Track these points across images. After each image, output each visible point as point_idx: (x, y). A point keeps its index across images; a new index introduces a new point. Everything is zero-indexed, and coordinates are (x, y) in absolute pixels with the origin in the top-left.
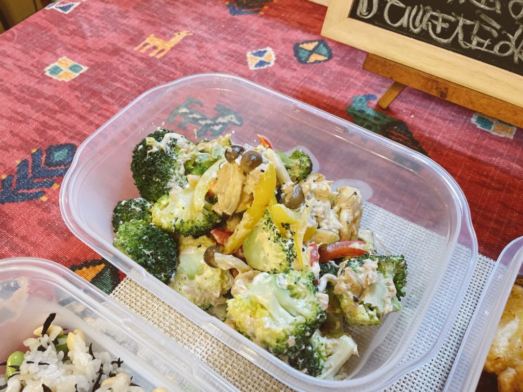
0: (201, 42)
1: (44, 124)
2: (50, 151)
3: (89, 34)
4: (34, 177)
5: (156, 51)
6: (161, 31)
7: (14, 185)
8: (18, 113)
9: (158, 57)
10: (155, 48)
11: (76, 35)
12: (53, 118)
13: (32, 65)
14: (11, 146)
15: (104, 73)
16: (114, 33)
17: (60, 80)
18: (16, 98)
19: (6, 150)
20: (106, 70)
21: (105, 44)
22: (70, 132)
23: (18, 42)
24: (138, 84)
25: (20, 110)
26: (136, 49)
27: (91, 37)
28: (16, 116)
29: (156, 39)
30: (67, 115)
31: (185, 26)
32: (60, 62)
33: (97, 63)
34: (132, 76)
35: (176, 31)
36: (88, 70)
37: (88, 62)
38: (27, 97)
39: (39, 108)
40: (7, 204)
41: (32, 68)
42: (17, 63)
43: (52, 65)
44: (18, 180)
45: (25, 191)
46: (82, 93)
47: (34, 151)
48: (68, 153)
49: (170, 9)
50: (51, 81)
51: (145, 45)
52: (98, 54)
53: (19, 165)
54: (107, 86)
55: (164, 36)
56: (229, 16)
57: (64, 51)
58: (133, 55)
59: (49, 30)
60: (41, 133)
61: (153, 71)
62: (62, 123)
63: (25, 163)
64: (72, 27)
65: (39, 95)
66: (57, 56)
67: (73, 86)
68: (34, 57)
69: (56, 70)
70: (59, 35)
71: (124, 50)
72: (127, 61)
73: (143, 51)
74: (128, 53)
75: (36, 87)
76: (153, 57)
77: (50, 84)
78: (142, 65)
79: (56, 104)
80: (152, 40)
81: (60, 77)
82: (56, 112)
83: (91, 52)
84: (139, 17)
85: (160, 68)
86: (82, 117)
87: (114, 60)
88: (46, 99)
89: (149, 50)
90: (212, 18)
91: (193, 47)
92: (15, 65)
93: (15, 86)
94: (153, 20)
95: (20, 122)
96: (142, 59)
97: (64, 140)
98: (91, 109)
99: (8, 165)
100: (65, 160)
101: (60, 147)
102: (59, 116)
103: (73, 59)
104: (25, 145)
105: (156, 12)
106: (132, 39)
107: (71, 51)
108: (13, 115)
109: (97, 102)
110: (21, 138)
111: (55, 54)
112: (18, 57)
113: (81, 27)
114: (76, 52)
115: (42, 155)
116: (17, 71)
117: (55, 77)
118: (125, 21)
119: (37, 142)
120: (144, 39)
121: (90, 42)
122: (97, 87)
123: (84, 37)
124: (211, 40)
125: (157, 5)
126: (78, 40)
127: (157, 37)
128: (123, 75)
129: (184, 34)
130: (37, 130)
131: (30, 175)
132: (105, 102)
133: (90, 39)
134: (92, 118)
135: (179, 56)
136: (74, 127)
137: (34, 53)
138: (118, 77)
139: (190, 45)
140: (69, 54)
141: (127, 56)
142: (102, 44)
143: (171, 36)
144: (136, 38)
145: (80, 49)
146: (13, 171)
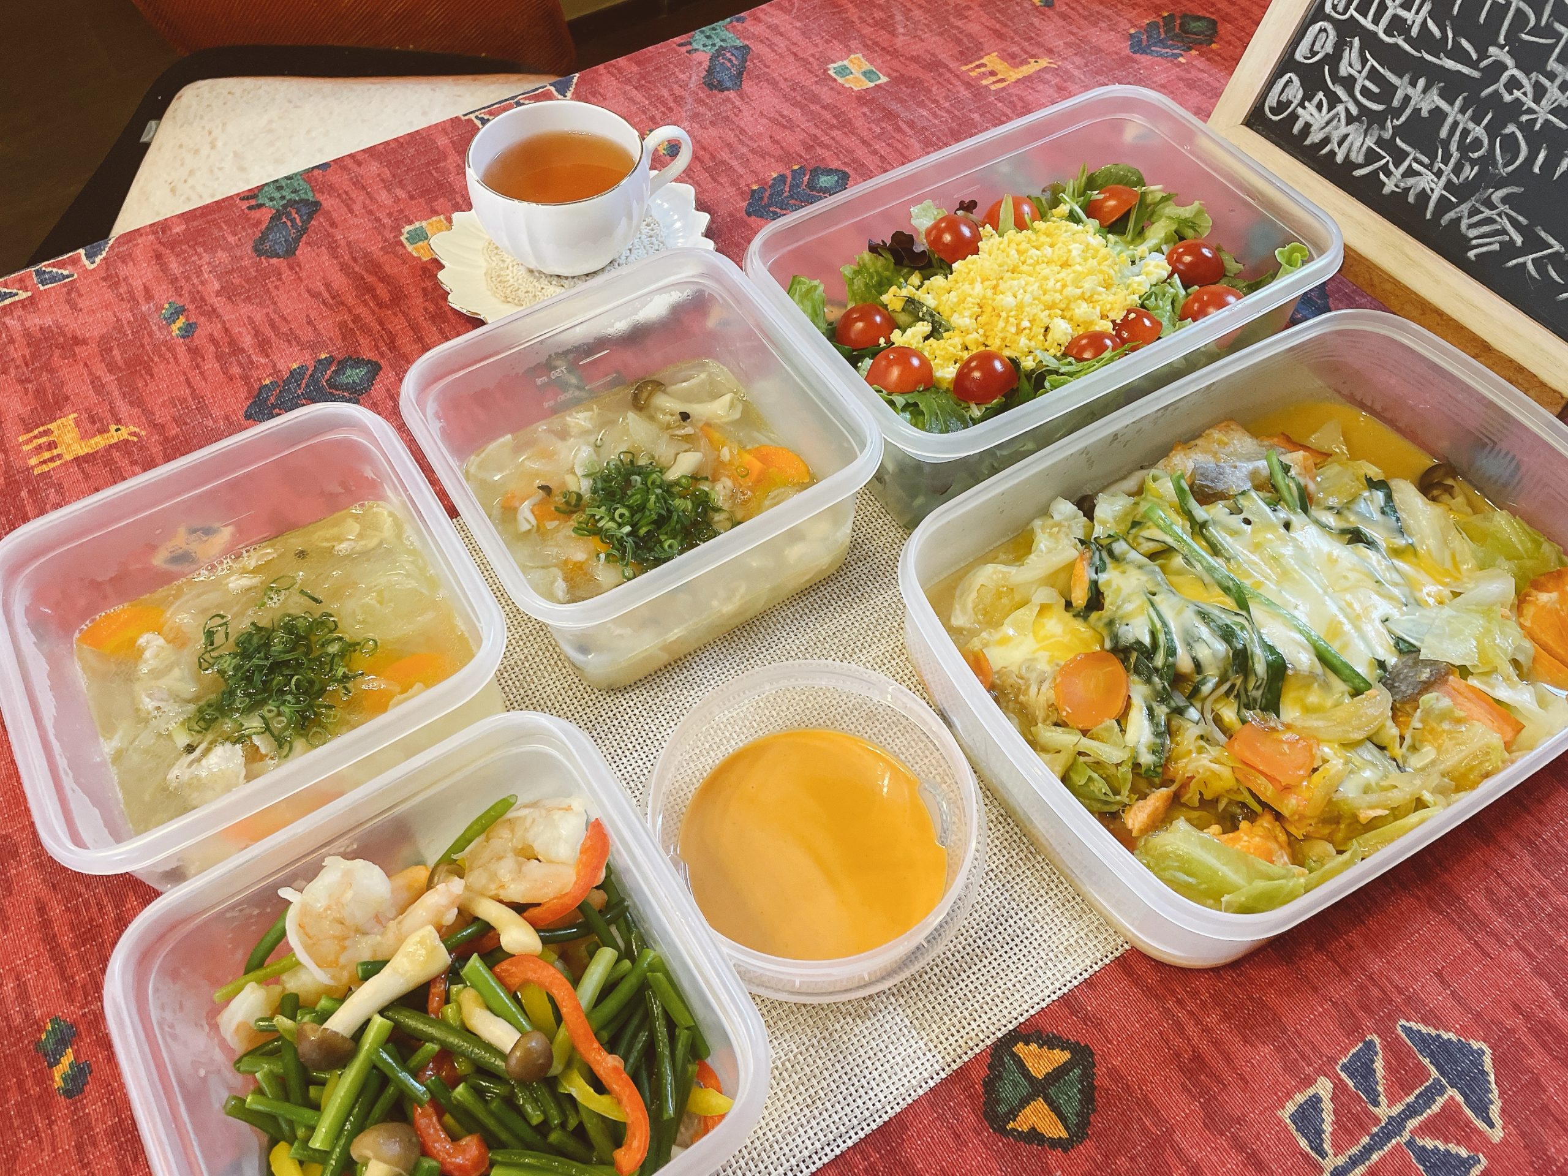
0: (1065, 81)
1: (815, 138)
2: (816, 172)
3: (901, 30)
4: (791, 197)
5: (994, 79)
6: (1010, 50)
7: (766, 199)
8: (783, 116)
9: (993, 88)
10: (993, 73)
11: (882, 28)
12: (827, 134)
13: (813, 55)
14: (769, 154)
15: (909, 91)
16: (938, 38)
17: (847, 85)
18: (784, 96)
19: (764, 158)
20: (913, 87)
21: (921, 52)
22: (845, 156)
23: (797, 18)
24: (952, 119)
25: (785, 113)
26: (964, 68)
27: (904, 35)
28: (780, 119)
29: (998, 60)
30: (845, 133)
31: (1050, 52)
32: (851, 61)
33: (902, 75)
34: (947, 105)
35: (1033, 56)
36: (886, 84)
37: (890, 72)
38: (799, 98)
39: (812, 116)
40: (753, 218)
41: (811, 59)
42: (792, 47)
43: (840, 63)
44: (771, 195)
45: (778, 210)
46: (872, 111)
47: (796, 167)
48: (837, 182)
49: (1036, 21)
50: (834, 85)
51: (978, 66)
52: (907, 62)
53: (774, 179)
54: (908, 109)
55: (1014, 60)
56: (1128, 52)
57: (860, 46)
58: (957, 76)
59: (846, 11)
60: (809, 148)
61: (979, 108)
62: (837, 142)
63: (782, 178)
64: (879, 15)
65: (815, 99)
66: (850, 51)
67: (862, 99)
68: (816, 45)
69: (844, 71)
70: (857, 22)
71: (946, 66)
72: (945, 83)
73: (973, 74)
74: (950, 70)
75: (813, 88)
76: (986, 86)
77: (832, 89)
78: (964, 93)
79: (835, 117)
80: (991, 60)
81: (847, 80)
82: (832, 127)
83: (897, 57)
84: (983, 20)
85: (991, 103)
86: (864, 142)
87: (927, 77)
88: (823, 107)
89: (983, 75)
90: (1097, 50)
91: (1051, 86)
92: (789, 50)
93: (785, 79)
94: (1004, 30)
95: (785, 127)
96: (968, 85)
97: (835, 164)
98: (879, 135)
99: (761, 176)
100: (832, 188)
101: (829, 172)
102: (835, 133)
103: (871, 62)
104: (787, 157)
105: (1011, 20)
106: (962, 53)
107: (871, 48)
108: (777, 116)
109: (889, 128)
110: (782, 147)
111: (846, 46)
112: (795, 40)
113: (892, 17)
114: (876, 52)
115: (805, 175)
116: (791, 59)
117: (840, 80)
118: (959, 23)
119: (801, 157)
120: (982, 58)
121: (900, 42)
122: (895, 106)
123: (893, 33)
124: (1083, 82)
125: (1018, 8)
126: (883, 37)
127: (1002, 58)
128: (935, 101)
129: (1044, 63)
130: (804, 143)
131: (787, 194)
132: (899, 130)
133: (901, 38)
134: (877, 147)
135: (1024, 94)
136: (850, 152)
137: (818, 40)
138: (927, 102)
139: (1048, 82)
140: (866, 52)
141: (948, 75)
142: (916, 49)
143: (1024, 62)
144: (970, 52)
145: (883, 49)
146: (767, 183)
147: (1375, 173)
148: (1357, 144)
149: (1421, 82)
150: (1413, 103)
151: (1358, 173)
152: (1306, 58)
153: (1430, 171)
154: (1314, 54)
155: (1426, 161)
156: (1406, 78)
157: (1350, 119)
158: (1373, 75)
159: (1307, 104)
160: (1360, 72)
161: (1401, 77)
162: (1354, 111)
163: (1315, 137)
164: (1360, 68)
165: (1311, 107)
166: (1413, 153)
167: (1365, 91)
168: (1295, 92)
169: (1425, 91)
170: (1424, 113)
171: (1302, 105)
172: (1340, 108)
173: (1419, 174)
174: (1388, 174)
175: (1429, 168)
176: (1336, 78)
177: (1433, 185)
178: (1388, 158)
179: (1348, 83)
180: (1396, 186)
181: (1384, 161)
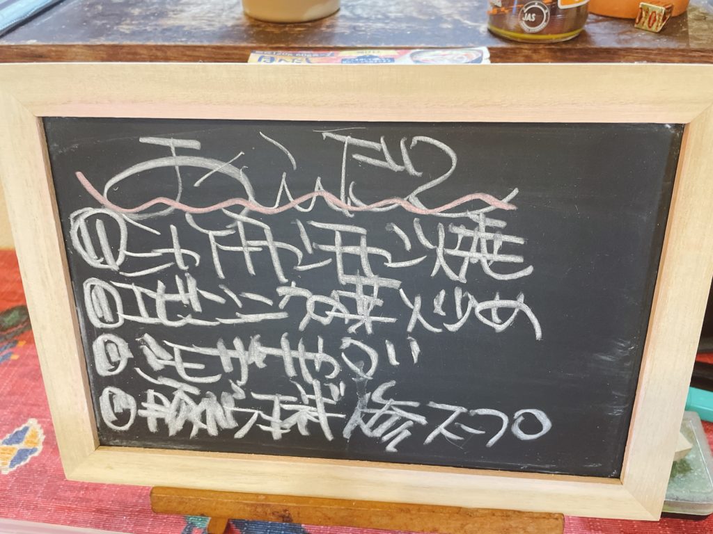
147: (254, 428)
148: (219, 413)
149: (237, 343)
150: (243, 362)
151: (240, 434)
152: (111, 370)
153: (303, 404)
154: (116, 365)
155: (294, 399)
156: (220, 345)
157: (197, 400)
158: (186, 357)
159: (144, 404)
160: (173, 360)
161: (215, 346)
162: (196, 391)
163: (175, 427)
164: (171, 357)
165: (150, 404)
166: (277, 399)
167: (190, 372)
168: (125, 401)
169: (246, 348)
170: (261, 365)
171: (139, 407)
172: (178, 395)
173: (294, 412)
174: (268, 423)
175: (300, 402)
176: (155, 374)
177: (316, 414)
178: (256, 413)
179: (170, 372)
180: (282, 429)
181: (255, 417)
